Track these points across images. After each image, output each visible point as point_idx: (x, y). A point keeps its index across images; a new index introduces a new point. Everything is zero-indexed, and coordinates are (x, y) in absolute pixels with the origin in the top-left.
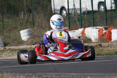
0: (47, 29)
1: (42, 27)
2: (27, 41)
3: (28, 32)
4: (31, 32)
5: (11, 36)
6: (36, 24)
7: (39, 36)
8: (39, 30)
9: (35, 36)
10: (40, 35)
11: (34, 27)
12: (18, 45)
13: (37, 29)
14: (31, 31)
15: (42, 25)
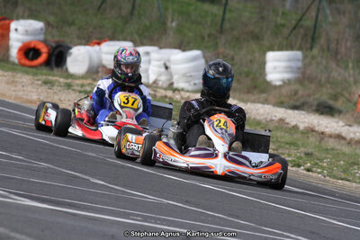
0: (350, 65)
1: (337, 53)
2: (280, 86)
3: (289, 60)
4: (300, 64)
5: (236, 58)
6: (322, 41)
7: (320, 81)
8: (324, 62)
9: (308, 79)
10: (323, 80)
11: (311, 48)
12: (249, 92)
13: (319, 59)
14: (298, 60)
15: (337, 49)
